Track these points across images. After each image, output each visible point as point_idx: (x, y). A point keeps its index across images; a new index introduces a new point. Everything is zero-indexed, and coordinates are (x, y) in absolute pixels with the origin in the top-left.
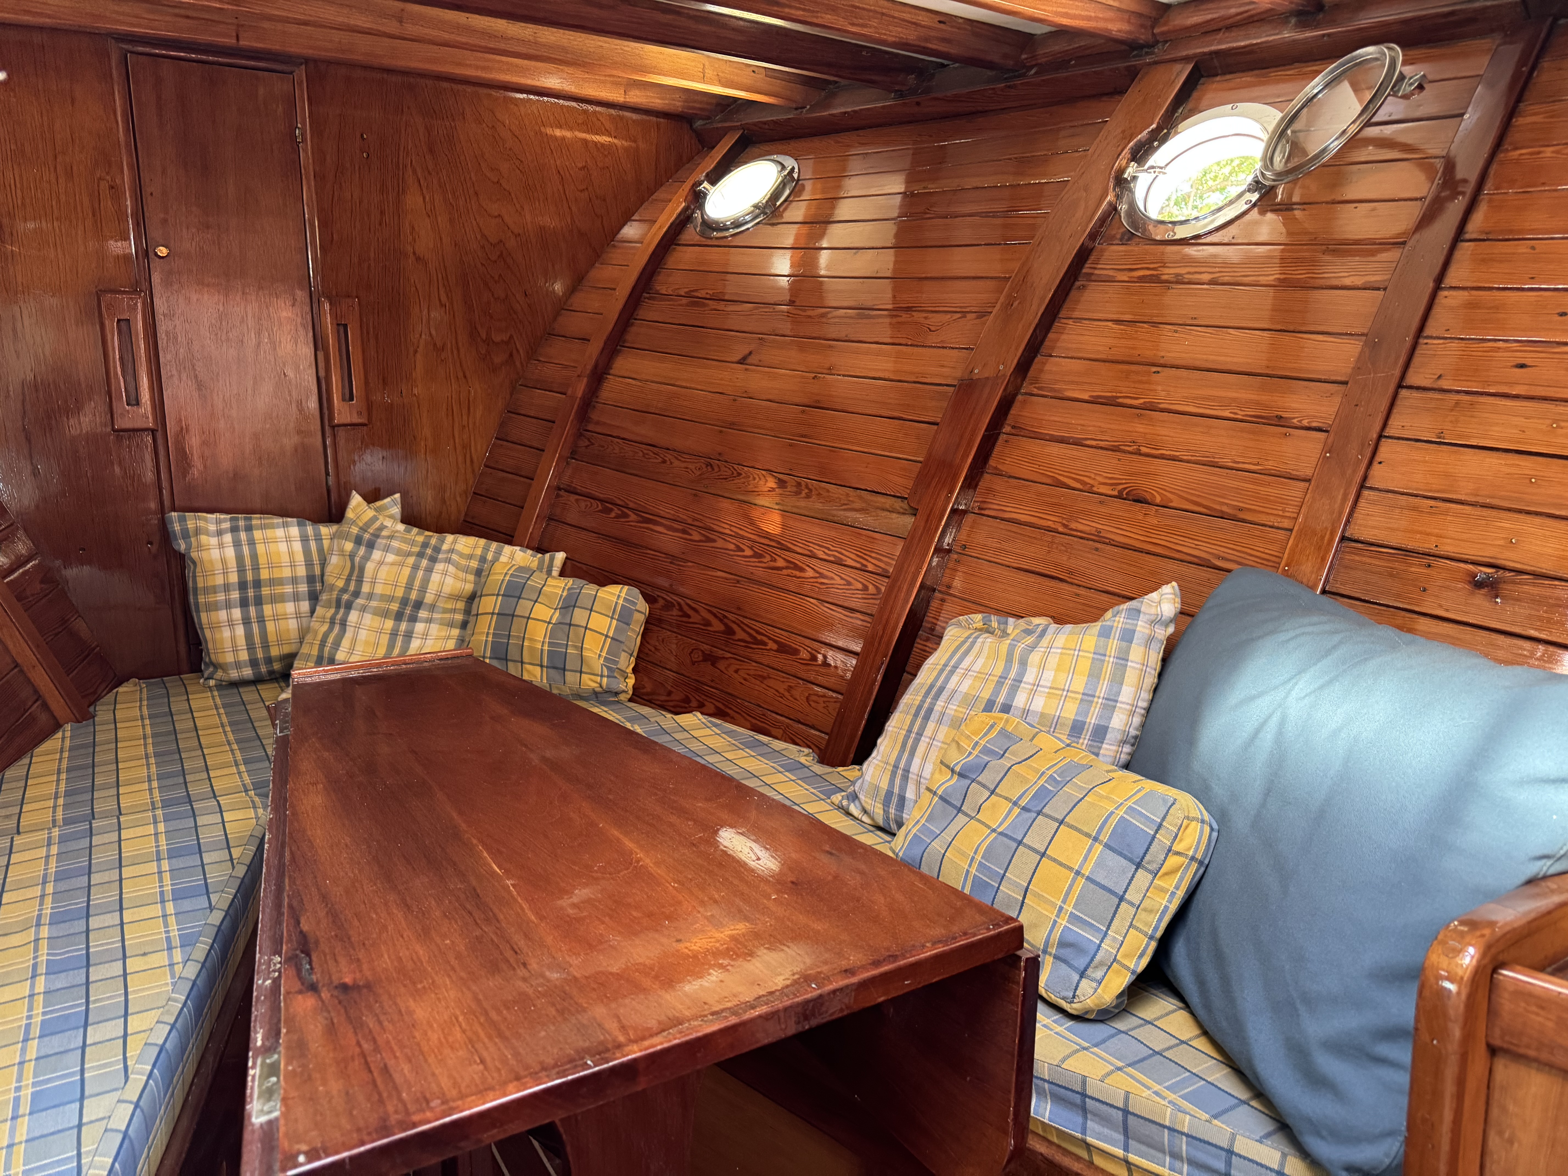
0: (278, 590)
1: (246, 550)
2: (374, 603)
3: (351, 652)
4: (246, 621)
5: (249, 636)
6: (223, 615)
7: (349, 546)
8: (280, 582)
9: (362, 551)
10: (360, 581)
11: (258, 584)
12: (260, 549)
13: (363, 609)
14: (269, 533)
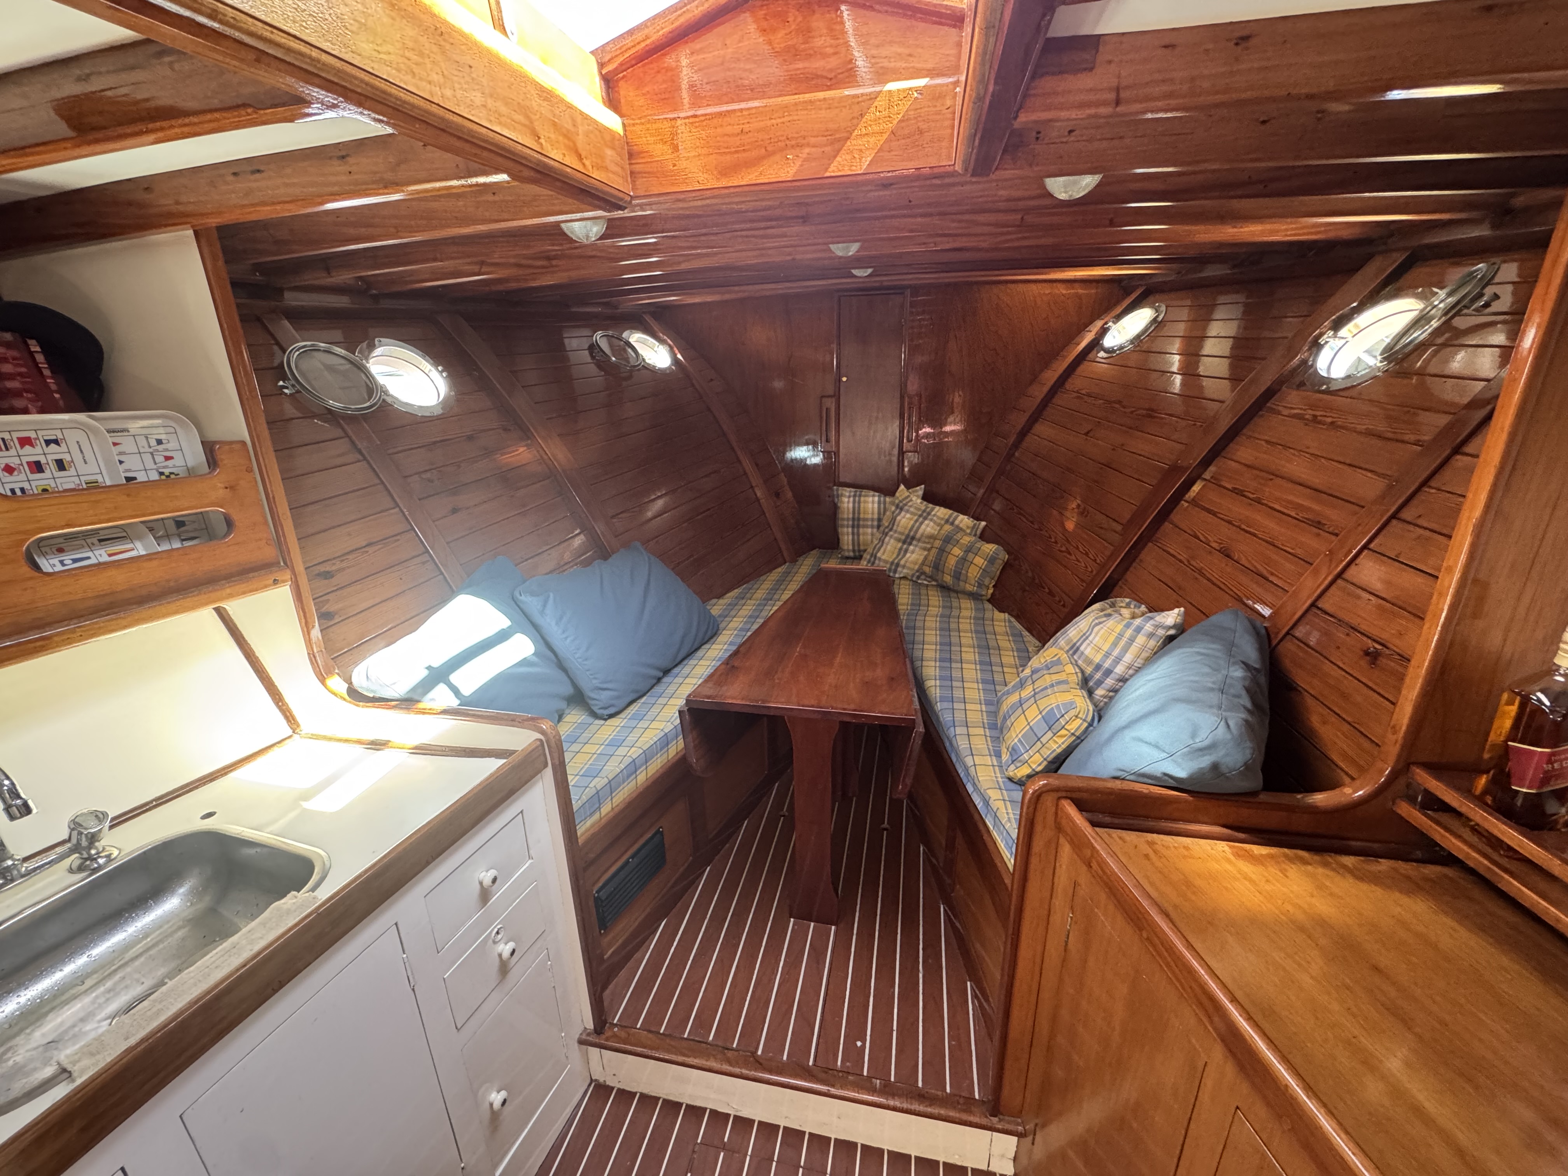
0: (866, 523)
1: (857, 505)
2: (896, 535)
3: (883, 554)
4: (853, 534)
5: (853, 540)
6: (845, 530)
7: (893, 508)
8: (866, 520)
9: (898, 511)
10: (893, 525)
11: (859, 519)
12: (862, 505)
13: (891, 537)
14: (866, 499)
